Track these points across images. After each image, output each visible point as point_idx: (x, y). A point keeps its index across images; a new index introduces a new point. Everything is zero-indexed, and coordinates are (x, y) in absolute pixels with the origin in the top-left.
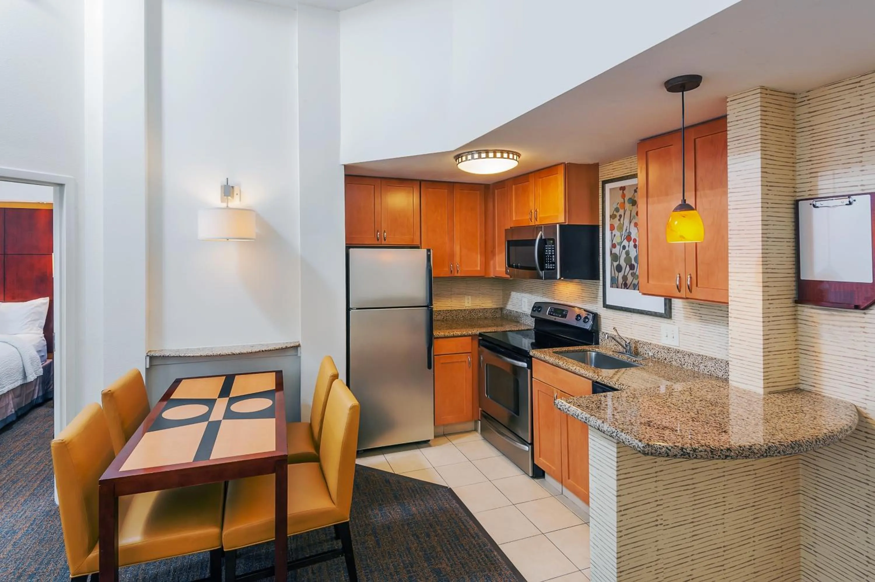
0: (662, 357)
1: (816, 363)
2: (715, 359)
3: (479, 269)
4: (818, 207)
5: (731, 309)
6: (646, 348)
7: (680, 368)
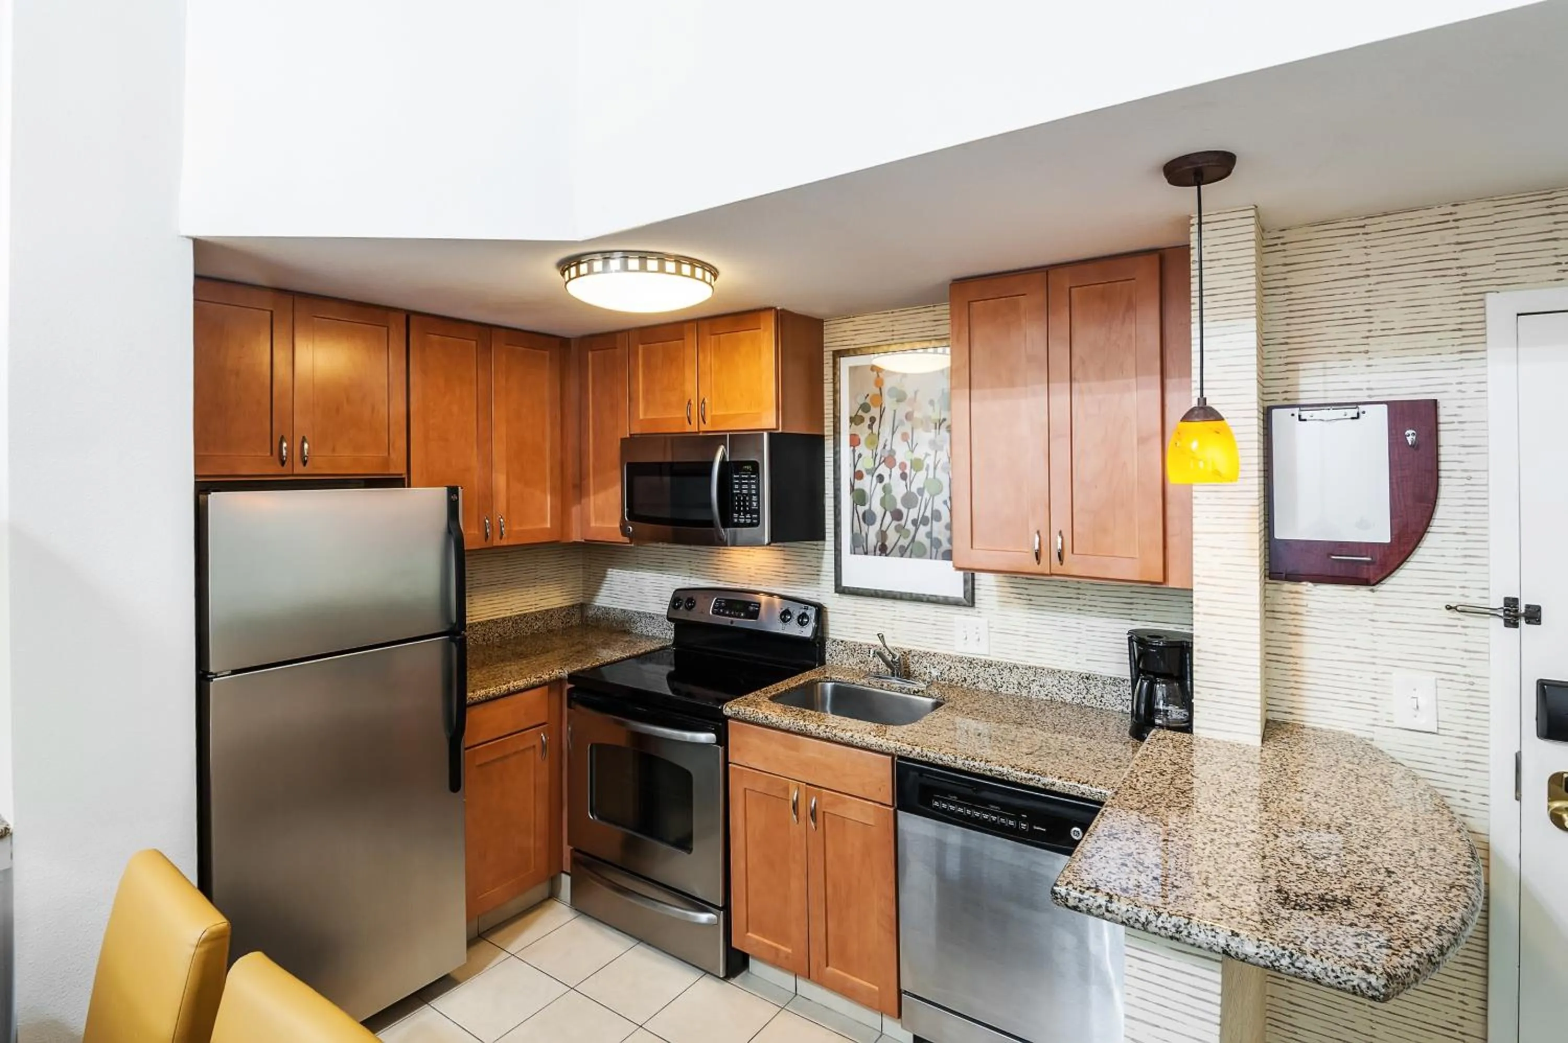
0: (957, 676)
1: (1294, 675)
2: (1059, 671)
3: (549, 526)
4: (1305, 420)
5: (1198, 599)
6: (925, 663)
7: (995, 694)
